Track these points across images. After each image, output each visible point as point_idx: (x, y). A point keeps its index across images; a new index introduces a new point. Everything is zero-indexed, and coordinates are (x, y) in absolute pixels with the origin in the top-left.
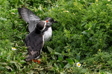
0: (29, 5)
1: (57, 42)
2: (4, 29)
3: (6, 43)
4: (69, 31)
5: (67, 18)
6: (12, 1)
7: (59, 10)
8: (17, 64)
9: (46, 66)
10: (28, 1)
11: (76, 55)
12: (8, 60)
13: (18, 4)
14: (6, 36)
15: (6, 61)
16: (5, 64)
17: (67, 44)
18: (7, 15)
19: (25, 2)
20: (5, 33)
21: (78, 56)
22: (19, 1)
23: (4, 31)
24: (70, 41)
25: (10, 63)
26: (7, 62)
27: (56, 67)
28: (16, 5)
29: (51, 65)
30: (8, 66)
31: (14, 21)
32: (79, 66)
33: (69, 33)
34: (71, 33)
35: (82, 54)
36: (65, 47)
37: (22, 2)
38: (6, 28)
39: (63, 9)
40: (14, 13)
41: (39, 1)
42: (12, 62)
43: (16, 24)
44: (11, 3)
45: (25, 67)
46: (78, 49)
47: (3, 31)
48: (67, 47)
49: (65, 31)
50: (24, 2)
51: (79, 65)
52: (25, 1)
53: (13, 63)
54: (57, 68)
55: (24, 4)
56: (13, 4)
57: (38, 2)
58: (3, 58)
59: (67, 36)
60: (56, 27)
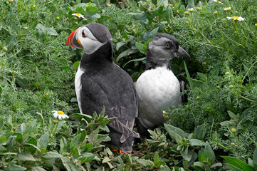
1: (203, 107)
2: (46, 61)
3: (45, 100)
4: (241, 74)
8: (68, 163)
12: (41, 148)
14: (47, 82)
15: (33, 151)
16: (31, 158)
17: (231, 114)
18: (61, 19)
20: (46, 73)
23: (45, 65)
25: (46, 156)
26: (36, 154)
33: (239, 83)
34: (245, 82)
36: (222, 124)
38: (51, 58)
40: (80, 16)
42: (54, 155)
47: (42, 67)
48: (231, 122)
49: (229, 74)
58: (25, 141)
59: (231, 88)
60: (205, 63)
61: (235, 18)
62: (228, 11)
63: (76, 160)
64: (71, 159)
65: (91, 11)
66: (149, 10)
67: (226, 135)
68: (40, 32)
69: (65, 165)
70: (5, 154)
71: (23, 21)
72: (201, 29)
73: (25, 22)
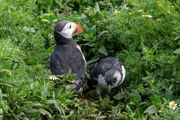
0: (72, 9)
2: (32, 48)
3: (37, 70)
4: (151, 49)
5: (147, 28)
6: (41, 2)
7: (130, 14)
8: (58, 106)
9: (111, 113)
10: (71, 2)
11: (164, 90)
12: (44, 98)
13: (52, 8)
15: (39, 100)
16: (38, 104)
17: (148, 73)
19: (66, 4)
21: (168, 93)
22: (54, 2)
23: (32, 50)
24: (153, 66)
25: (47, 103)
26: (41, 102)
27: (130, 112)
28: (49, 8)
29: (120, 111)
30: (43, 110)
31: (47, 35)
32: (174, 108)
33: (151, 54)
34: (155, 53)
35: (175, 88)
37: (60, 3)
38: (35, 46)
39: (141, 11)
40: (46, 21)
41: (90, 3)
42: (50, 102)
43: (52, 40)
44: (39, 6)
45: (72, 113)
46: (167, 80)
47: (30, 51)
48: (148, 77)
49: (145, 49)
50: (62, 3)
51: (173, 106)
52: (65, 2)
53: (52, 102)
54: (132, 113)
55: (62, 7)
56: (43, 7)
57: (88, 4)
58: (35, 94)
59: (147, 58)
60: (126, 44)
61: (147, 16)
62: (141, 12)
63: (63, 104)
64: (59, 104)
65: (52, 17)
66: (90, 15)
67: (146, 85)
68: (26, 31)
69: (57, 107)
70: (25, 103)
71: (17, 25)
72: (123, 24)
73: (18, 25)
